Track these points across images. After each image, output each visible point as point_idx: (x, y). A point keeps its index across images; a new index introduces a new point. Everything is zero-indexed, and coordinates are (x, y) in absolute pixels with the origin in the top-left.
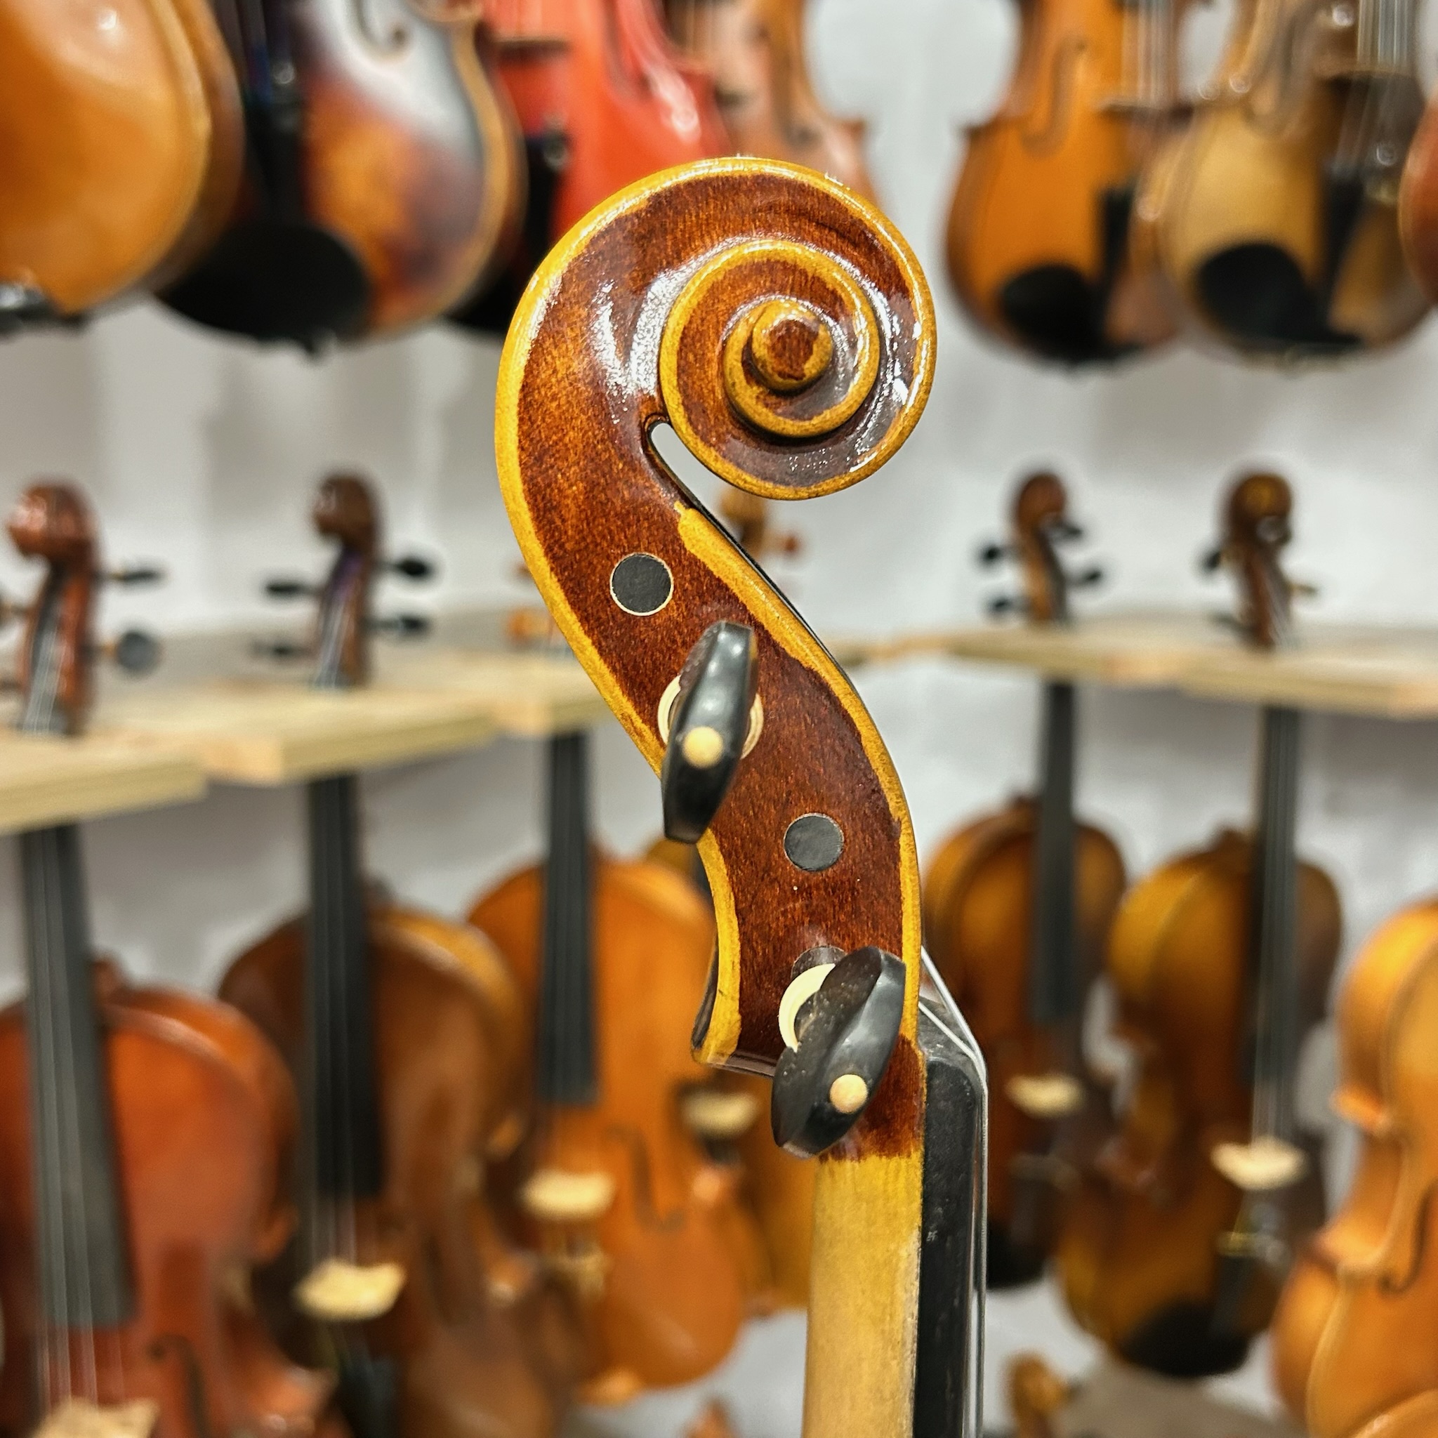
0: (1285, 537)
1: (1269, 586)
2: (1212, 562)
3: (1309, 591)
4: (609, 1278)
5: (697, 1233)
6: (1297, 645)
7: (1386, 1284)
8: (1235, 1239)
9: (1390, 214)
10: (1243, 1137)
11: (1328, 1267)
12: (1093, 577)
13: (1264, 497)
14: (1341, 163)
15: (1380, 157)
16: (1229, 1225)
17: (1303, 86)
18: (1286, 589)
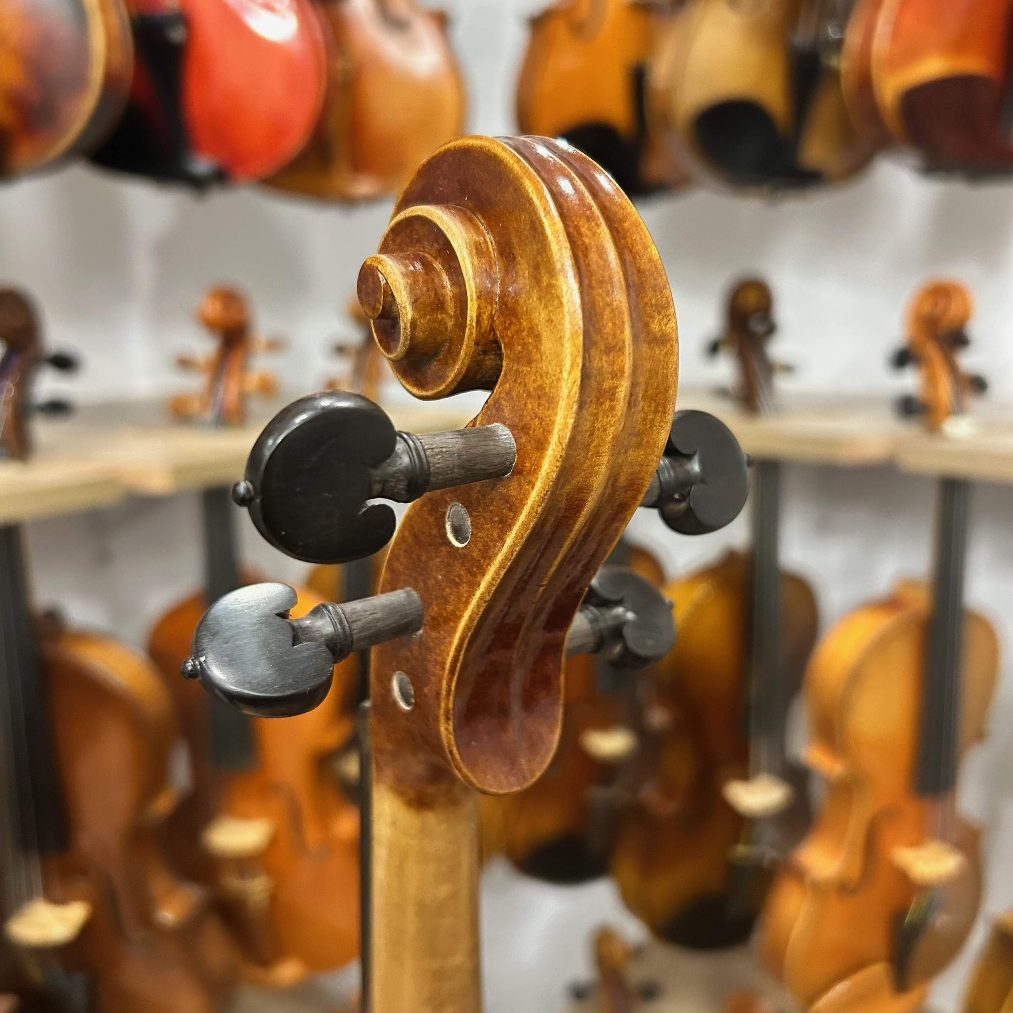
0: (771, 330)
1: (756, 365)
2: (714, 348)
3: (788, 369)
4: (272, 896)
5: (339, 862)
6: (778, 410)
7: (843, 888)
8: (741, 850)
9: (835, 75)
10: (745, 775)
11: (799, 875)
13: (751, 298)
14: (803, 37)
15: (832, 33)
16: (735, 840)
18: (769, 368)
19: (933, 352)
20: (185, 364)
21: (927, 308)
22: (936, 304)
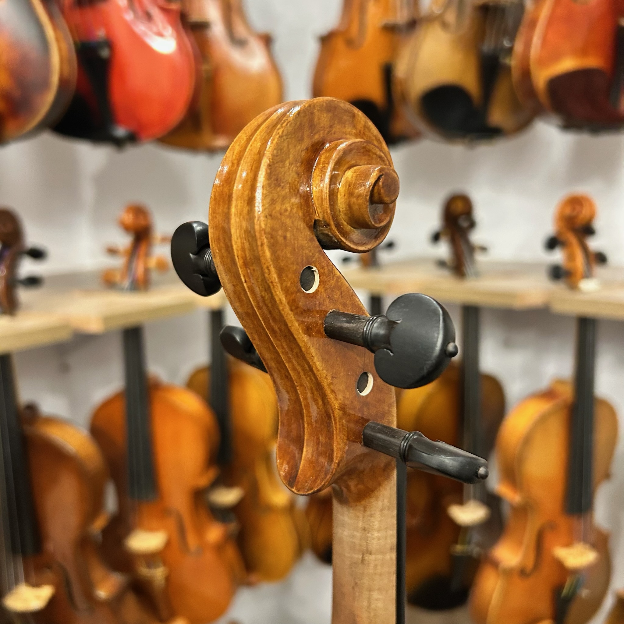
0: (472, 225)
1: (464, 247)
2: (436, 238)
3: (484, 249)
4: (168, 579)
5: (209, 557)
6: (477, 275)
7: (523, 573)
8: (459, 548)
9: (508, 69)
10: (461, 502)
11: (495, 564)
12: (390, 245)
13: (459, 206)
14: (488, 47)
15: (506, 44)
16: (456, 542)
17: (468, 10)
18: (472, 249)
19: (573, 239)
20: (112, 251)
21: (568, 211)
22: (574, 209)
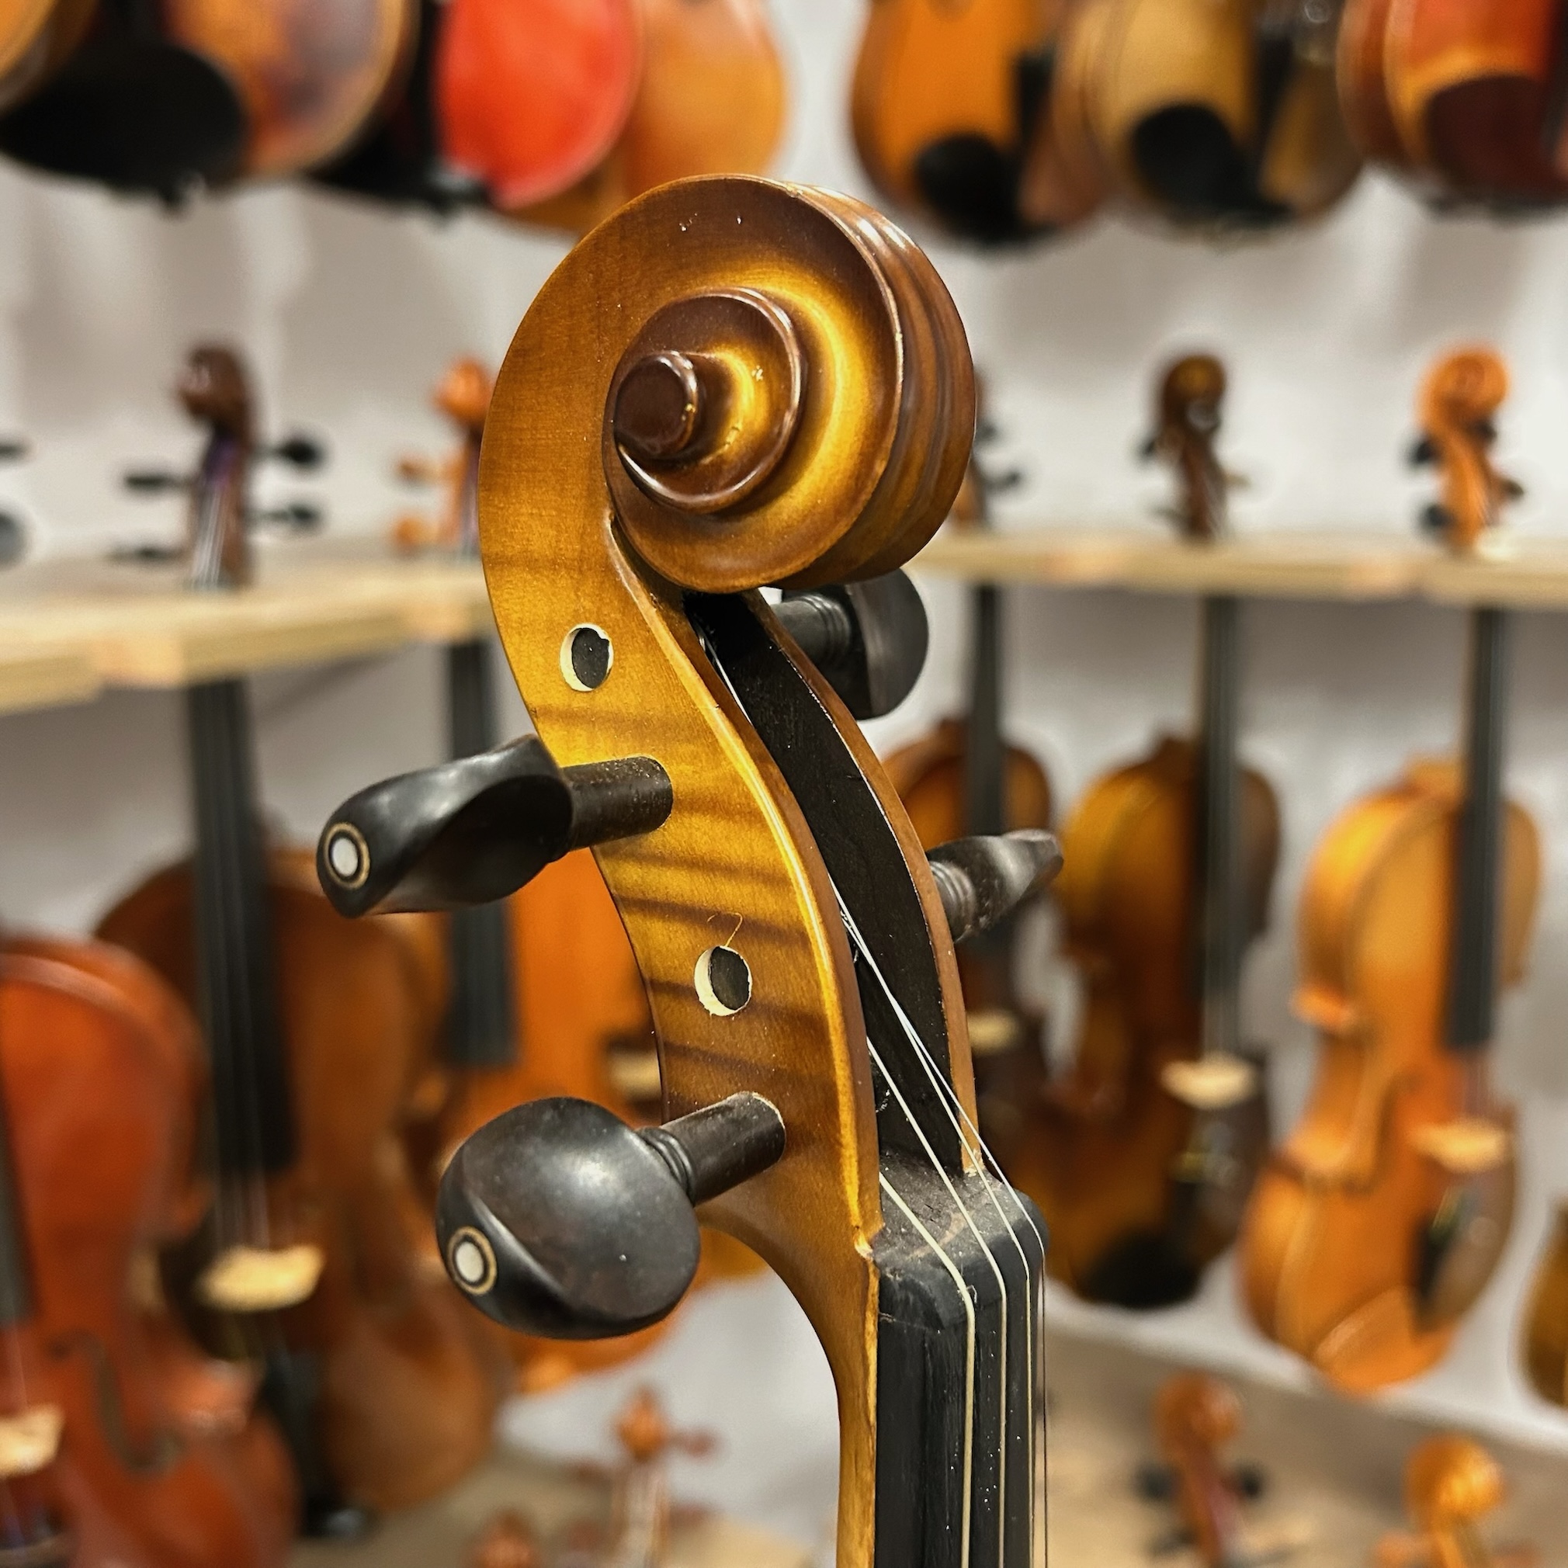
0: (1216, 425)
1: (1204, 475)
2: (1149, 449)
3: (1241, 482)
8: (1189, 1160)
9: (1325, 73)
10: (1194, 1054)
11: (1293, 1174)
12: (1013, 480)
13: (1198, 380)
14: (1271, 21)
15: (1311, 15)
16: (1181, 1147)
18: (1221, 480)
19: (1458, 447)
20: (410, 473)
21: (1450, 386)
22: (1461, 381)
